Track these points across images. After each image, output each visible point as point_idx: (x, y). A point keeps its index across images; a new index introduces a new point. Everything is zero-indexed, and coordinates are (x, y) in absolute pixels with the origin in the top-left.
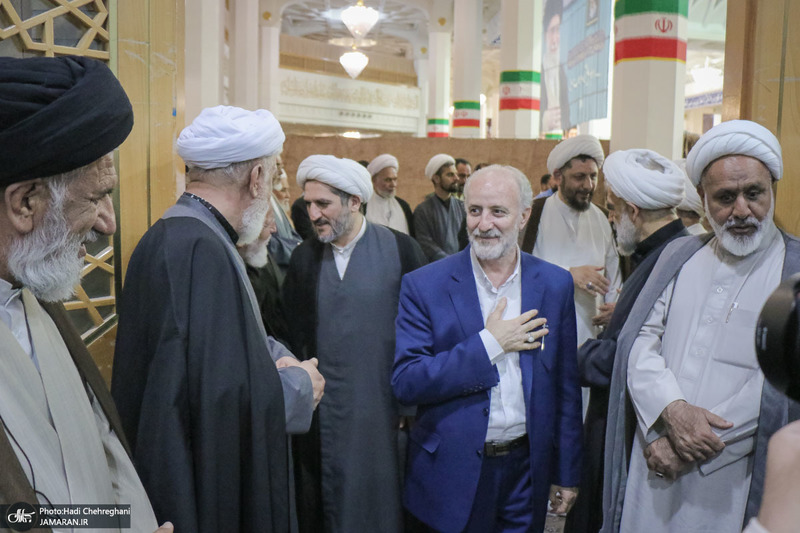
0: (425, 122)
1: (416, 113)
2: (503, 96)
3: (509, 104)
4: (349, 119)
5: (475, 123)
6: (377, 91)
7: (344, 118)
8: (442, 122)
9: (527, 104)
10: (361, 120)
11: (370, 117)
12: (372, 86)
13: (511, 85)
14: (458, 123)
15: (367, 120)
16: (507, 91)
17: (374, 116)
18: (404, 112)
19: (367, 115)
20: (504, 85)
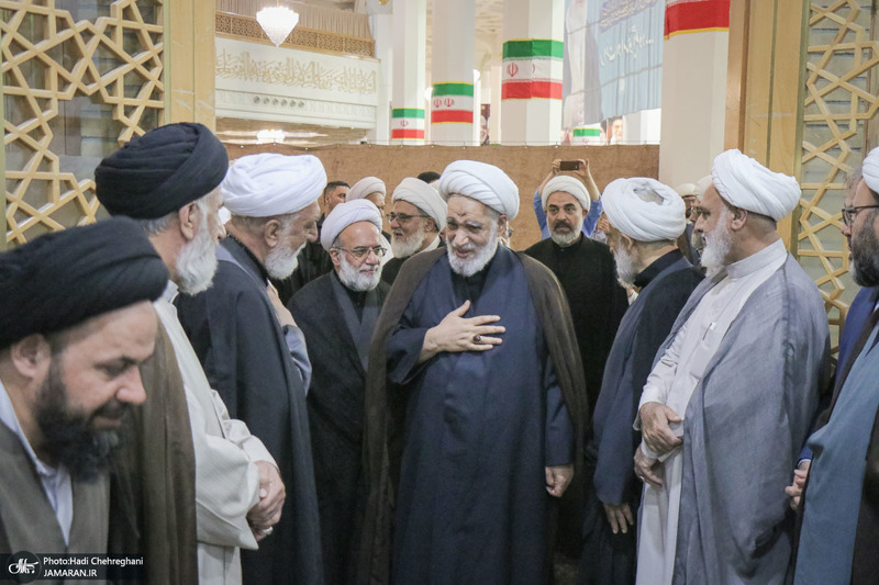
0: (388, 113)
1: (372, 99)
2: (508, 77)
3: (516, 90)
4: (269, 108)
5: (465, 116)
6: (313, 63)
7: (260, 107)
8: (414, 113)
9: (543, 89)
10: (287, 109)
11: (301, 105)
12: (304, 57)
13: (518, 62)
14: (439, 117)
15: (296, 110)
16: (512, 71)
17: (308, 104)
18: (354, 97)
19: (297, 101)
20: (509, 62)
